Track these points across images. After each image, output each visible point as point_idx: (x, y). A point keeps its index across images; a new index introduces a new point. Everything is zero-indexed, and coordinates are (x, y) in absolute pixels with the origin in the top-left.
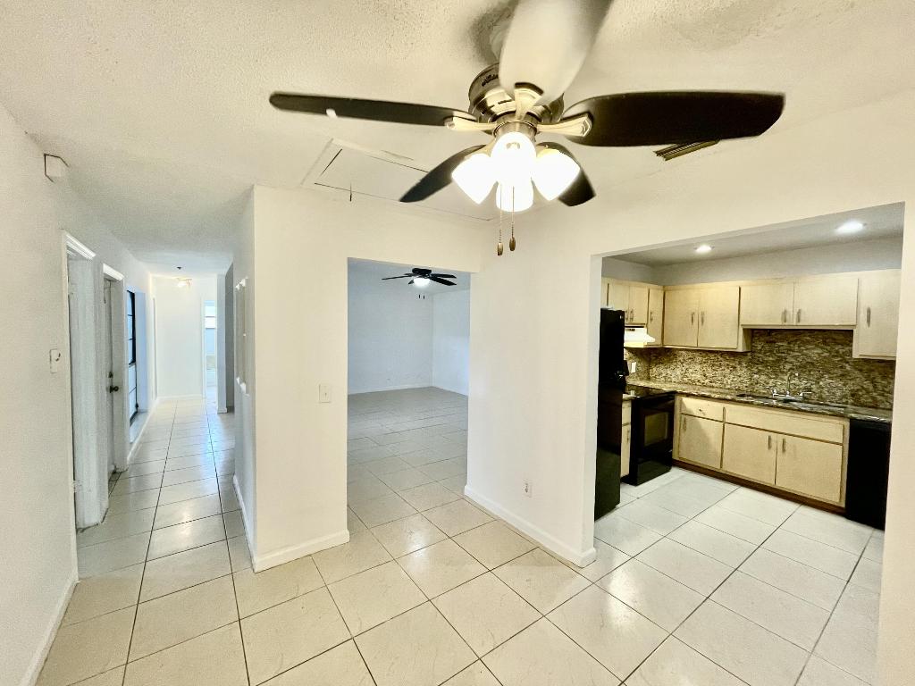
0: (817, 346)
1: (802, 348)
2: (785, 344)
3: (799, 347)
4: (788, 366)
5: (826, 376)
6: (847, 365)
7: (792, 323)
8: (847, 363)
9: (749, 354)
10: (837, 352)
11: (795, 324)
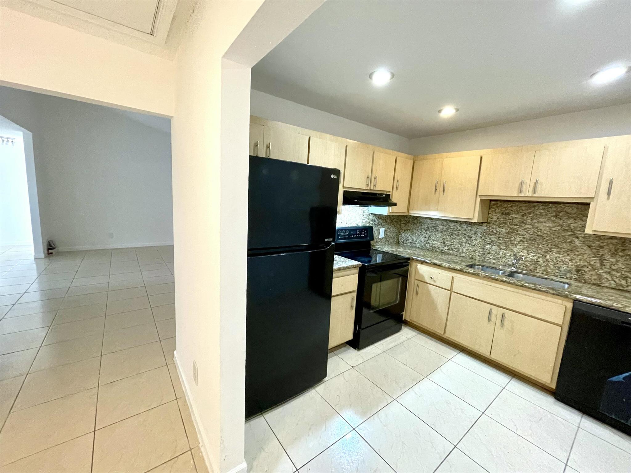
0: (549, 219)
1: (535, 221)
2: (519, 216)
3: (532, 219)
4: (518, 239)
5: (555, 250)
6: (576, 240)
7: (527, 194)
8: (578, 238)
9: (485, 225)
10: (569, 226)
11: (530, 195)
